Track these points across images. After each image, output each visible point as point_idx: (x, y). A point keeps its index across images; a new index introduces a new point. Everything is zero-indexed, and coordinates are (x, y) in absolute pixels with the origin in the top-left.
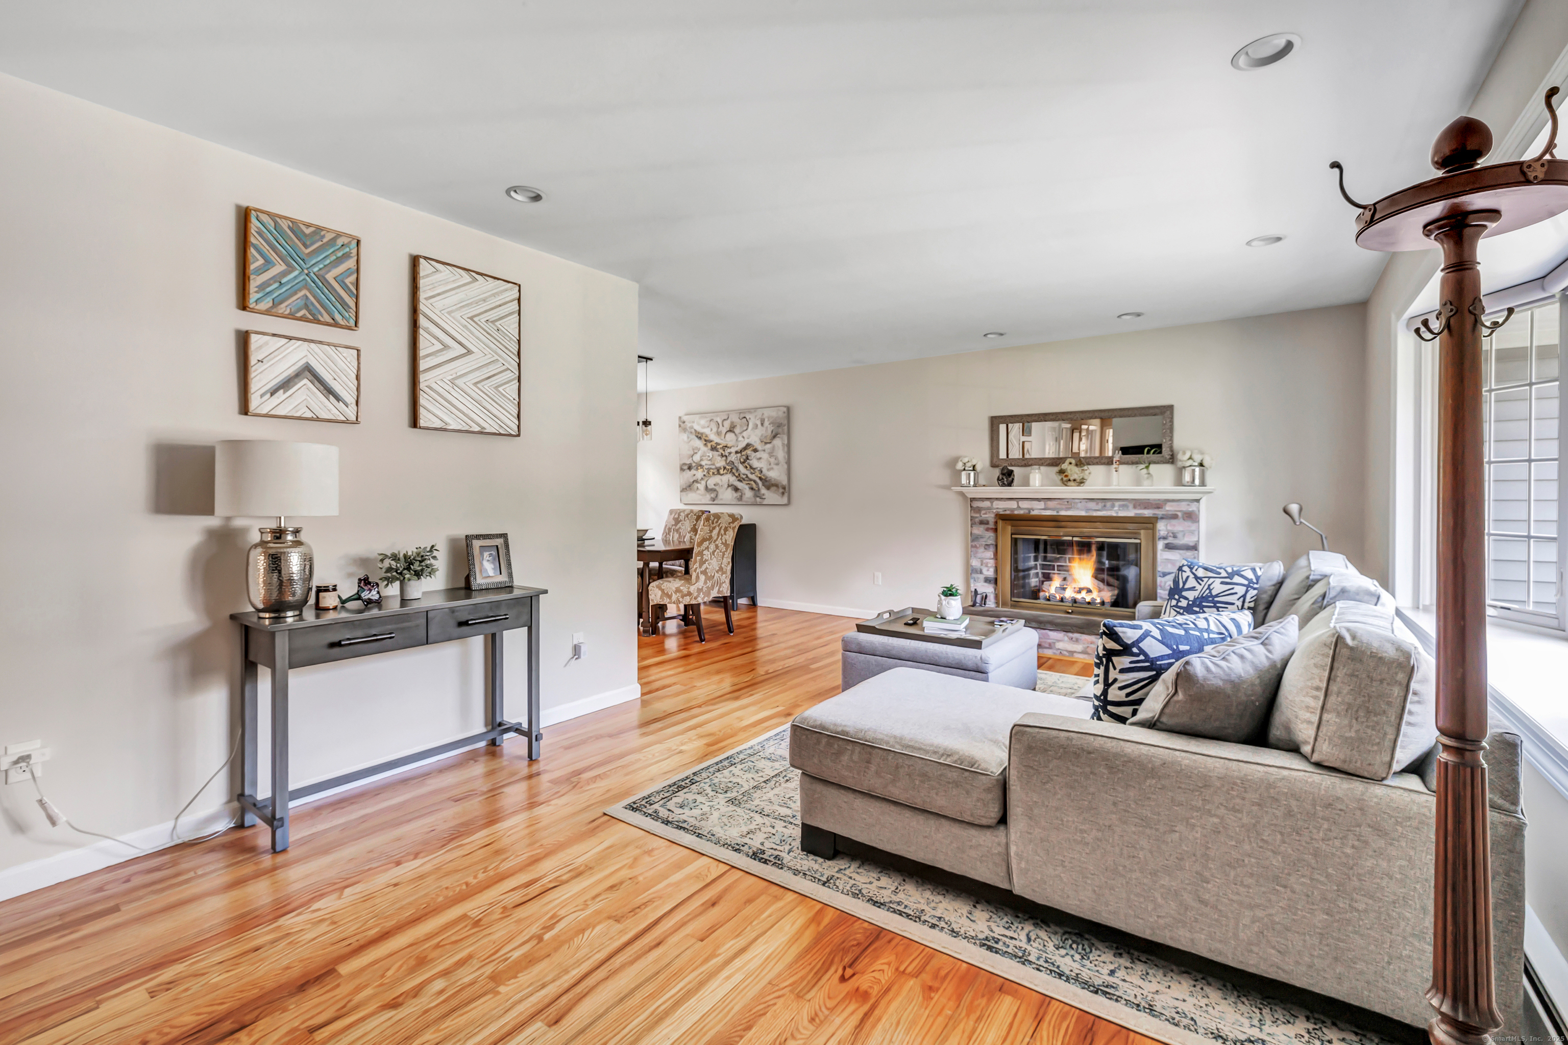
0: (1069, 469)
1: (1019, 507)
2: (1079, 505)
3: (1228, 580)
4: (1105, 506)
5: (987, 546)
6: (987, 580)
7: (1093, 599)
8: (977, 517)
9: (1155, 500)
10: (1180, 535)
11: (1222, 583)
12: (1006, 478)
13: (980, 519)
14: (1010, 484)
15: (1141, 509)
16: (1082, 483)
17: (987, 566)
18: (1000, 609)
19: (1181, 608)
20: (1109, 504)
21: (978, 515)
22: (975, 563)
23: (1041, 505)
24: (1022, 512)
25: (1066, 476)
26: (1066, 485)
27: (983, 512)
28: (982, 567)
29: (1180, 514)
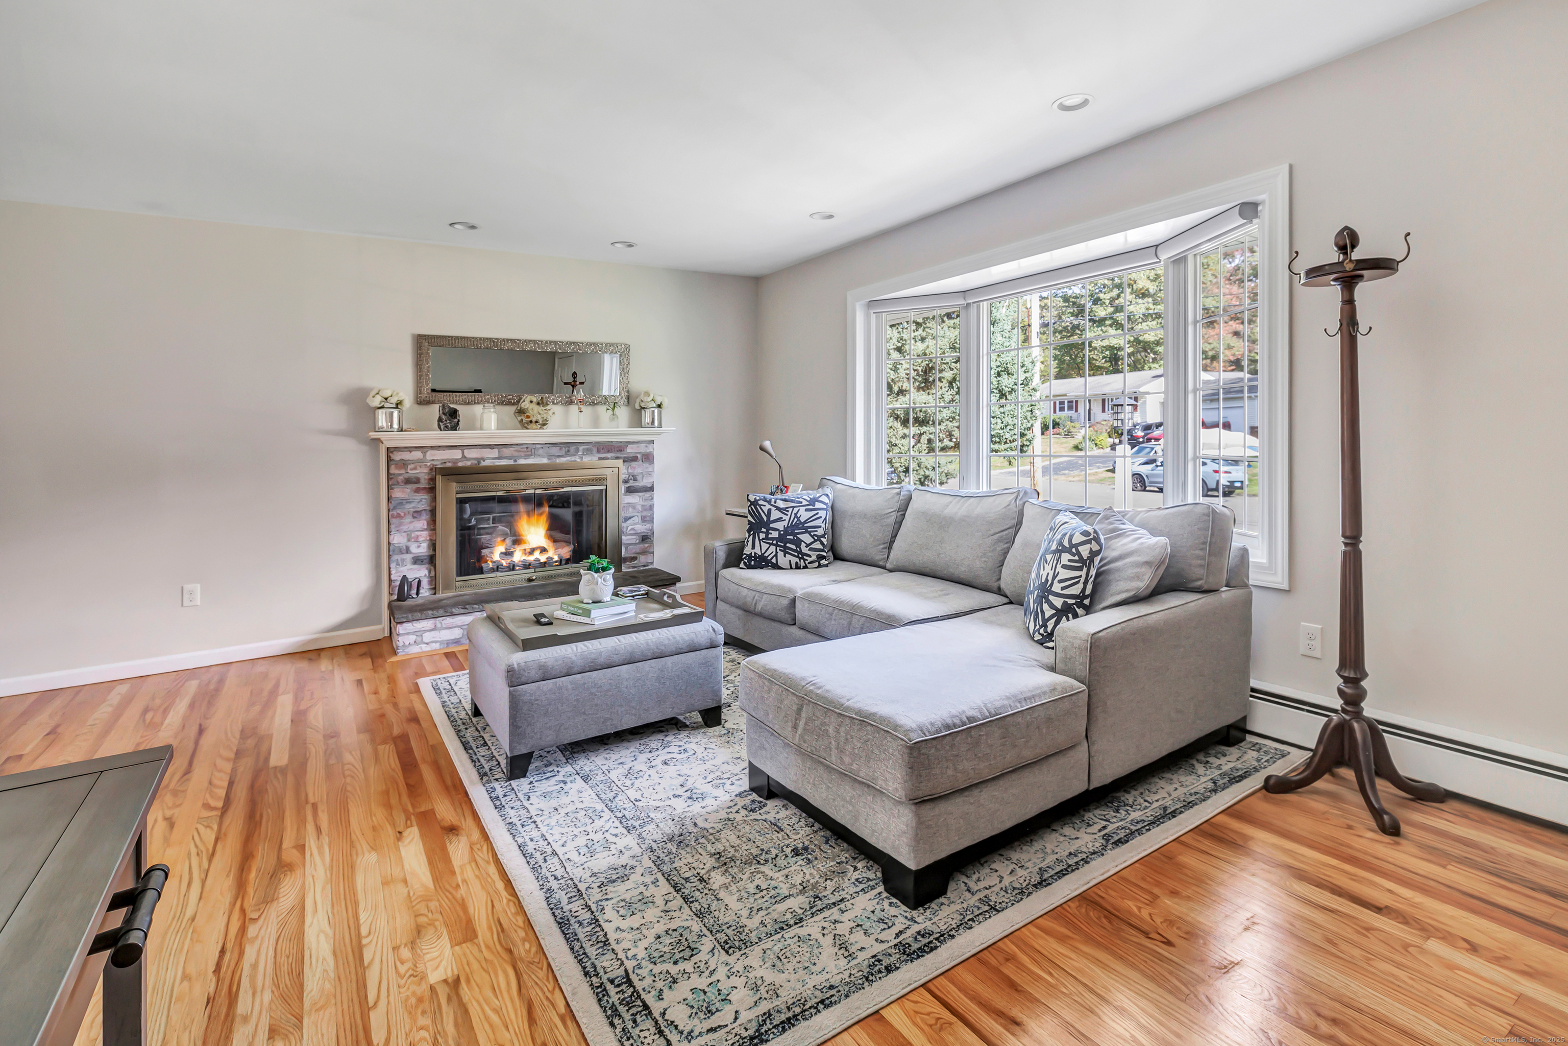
0: (530, 408)
1: (464, 457)
2: (541, 451)
3: (811, 507)
4: (568, 451)
5: (416, 514)
6: (417, 561)
7: (550, 558)
8: (400, 475)
9: (617, 442)
10: (639, 478)
11: (806, 510)
12: (450, 419)
13: (407, 476)
14: (454, 428)
15: (605, 453)
16: (544, 425)
17: (417, 541)
18: (440, 595)
19: (773, 539)
20: (572, 449)
21: (403, 471)
22: (398, 539)
23: (495, 453)
24: (468, 463)
25: (528, 417)
26: (527, 428)
27: (410, 467)
28: (409, 544)
29: (639, 456)
